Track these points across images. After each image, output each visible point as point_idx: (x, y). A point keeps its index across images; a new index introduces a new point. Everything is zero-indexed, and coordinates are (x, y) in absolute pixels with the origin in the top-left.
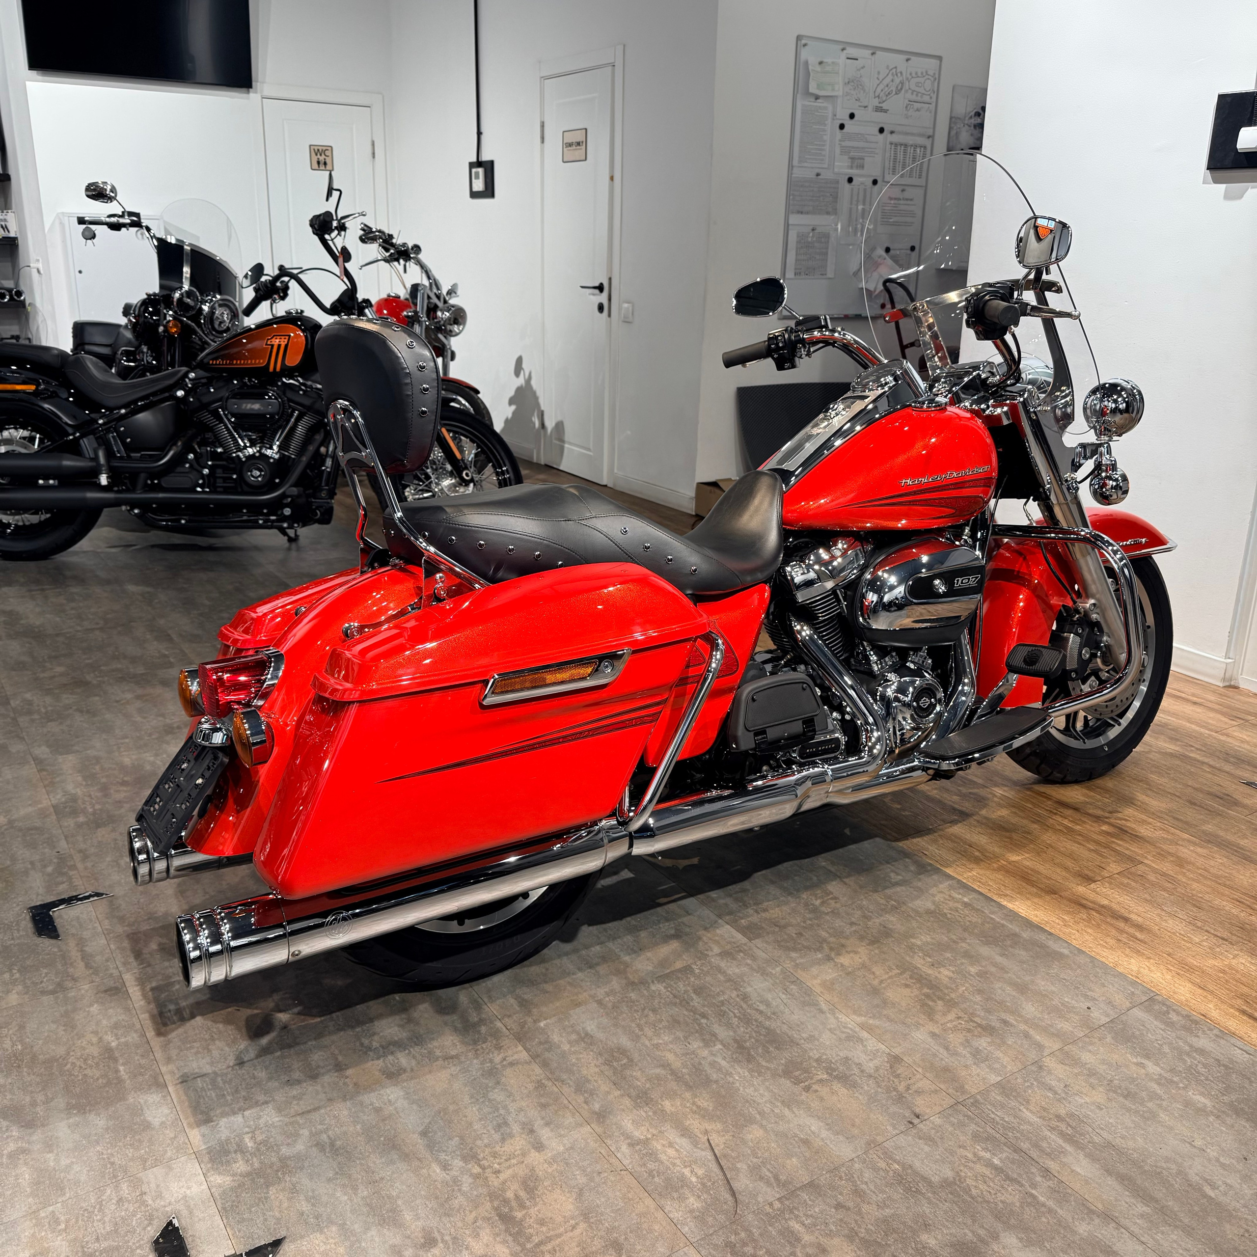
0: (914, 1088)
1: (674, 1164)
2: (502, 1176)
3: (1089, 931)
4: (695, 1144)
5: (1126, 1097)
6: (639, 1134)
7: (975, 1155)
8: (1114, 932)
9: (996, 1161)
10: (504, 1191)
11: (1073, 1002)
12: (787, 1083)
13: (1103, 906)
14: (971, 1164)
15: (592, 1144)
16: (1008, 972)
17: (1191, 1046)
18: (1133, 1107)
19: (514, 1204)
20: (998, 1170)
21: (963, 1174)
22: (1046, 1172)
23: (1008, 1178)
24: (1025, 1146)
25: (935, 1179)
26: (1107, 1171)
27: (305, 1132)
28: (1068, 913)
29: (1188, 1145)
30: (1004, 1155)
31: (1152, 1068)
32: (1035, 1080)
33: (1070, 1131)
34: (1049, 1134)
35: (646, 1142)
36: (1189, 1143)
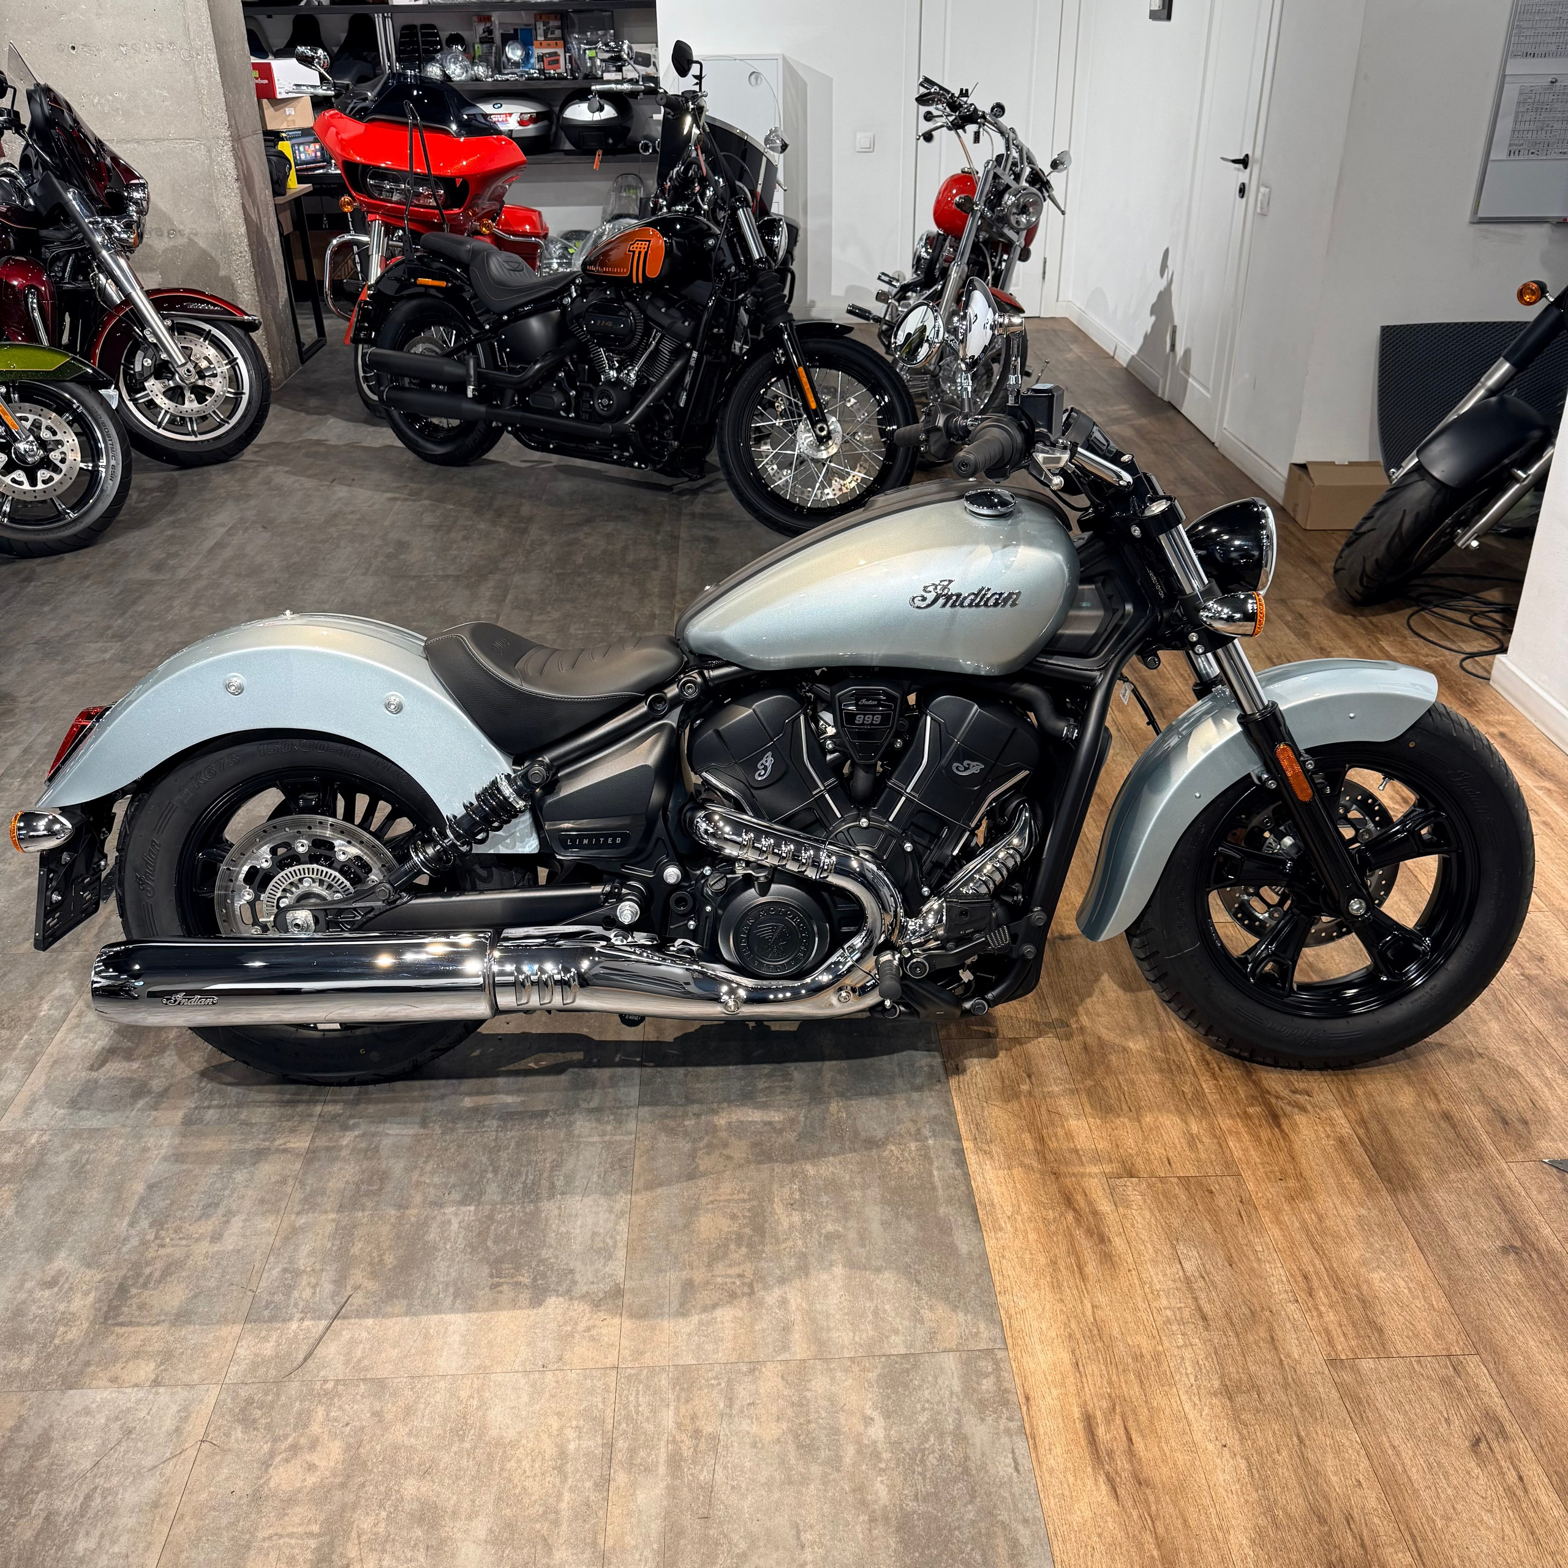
0: (594, 1332)
1: (296, 1305)
2: (162, 1252)
3: (1033, 1236)
4: (334, 1294)
5: (800, 1446)
6: (302, 1263)
7: (561, 1429)
8: (1061, 1250)
9: (572, 1446)
10: (147, 1264)
11: (893, 1314)
12: (486, 1270)
13: (1095, 1213)
14: (544, 1437)
15: (258, 1256)
16: (863, 1246)
17: (959, 1426)
18: (793, 1462)
19: (141, 1280)
20: (562, 1454)
21: (524, 1441)
22: (604, 1483)
23: (560, 1470)
24: (621, 1444)
25: (494, 1433)
26: (667, 1513)
27: (77, 1147)
28: (1038, 1203)
29: (794, 1532)
30: (585, 1444)
31: (877, 1432)
32: (729, 1382)
33: (687, 1453)
34: (663, 1444)
35: (298, 1274)
36: (798, 1532)
